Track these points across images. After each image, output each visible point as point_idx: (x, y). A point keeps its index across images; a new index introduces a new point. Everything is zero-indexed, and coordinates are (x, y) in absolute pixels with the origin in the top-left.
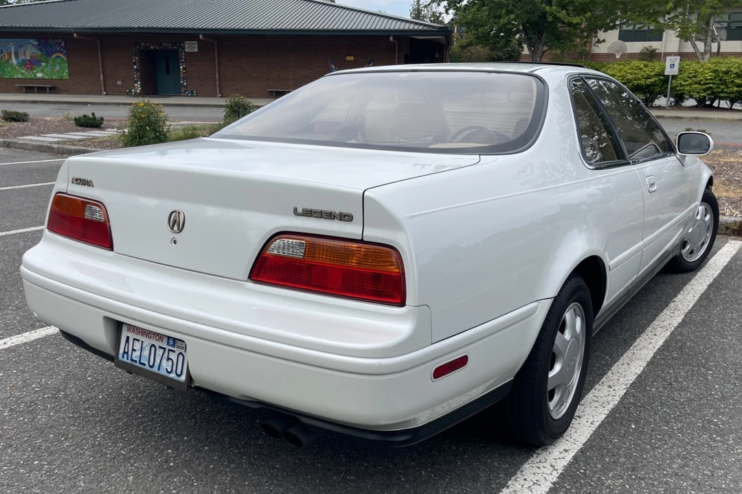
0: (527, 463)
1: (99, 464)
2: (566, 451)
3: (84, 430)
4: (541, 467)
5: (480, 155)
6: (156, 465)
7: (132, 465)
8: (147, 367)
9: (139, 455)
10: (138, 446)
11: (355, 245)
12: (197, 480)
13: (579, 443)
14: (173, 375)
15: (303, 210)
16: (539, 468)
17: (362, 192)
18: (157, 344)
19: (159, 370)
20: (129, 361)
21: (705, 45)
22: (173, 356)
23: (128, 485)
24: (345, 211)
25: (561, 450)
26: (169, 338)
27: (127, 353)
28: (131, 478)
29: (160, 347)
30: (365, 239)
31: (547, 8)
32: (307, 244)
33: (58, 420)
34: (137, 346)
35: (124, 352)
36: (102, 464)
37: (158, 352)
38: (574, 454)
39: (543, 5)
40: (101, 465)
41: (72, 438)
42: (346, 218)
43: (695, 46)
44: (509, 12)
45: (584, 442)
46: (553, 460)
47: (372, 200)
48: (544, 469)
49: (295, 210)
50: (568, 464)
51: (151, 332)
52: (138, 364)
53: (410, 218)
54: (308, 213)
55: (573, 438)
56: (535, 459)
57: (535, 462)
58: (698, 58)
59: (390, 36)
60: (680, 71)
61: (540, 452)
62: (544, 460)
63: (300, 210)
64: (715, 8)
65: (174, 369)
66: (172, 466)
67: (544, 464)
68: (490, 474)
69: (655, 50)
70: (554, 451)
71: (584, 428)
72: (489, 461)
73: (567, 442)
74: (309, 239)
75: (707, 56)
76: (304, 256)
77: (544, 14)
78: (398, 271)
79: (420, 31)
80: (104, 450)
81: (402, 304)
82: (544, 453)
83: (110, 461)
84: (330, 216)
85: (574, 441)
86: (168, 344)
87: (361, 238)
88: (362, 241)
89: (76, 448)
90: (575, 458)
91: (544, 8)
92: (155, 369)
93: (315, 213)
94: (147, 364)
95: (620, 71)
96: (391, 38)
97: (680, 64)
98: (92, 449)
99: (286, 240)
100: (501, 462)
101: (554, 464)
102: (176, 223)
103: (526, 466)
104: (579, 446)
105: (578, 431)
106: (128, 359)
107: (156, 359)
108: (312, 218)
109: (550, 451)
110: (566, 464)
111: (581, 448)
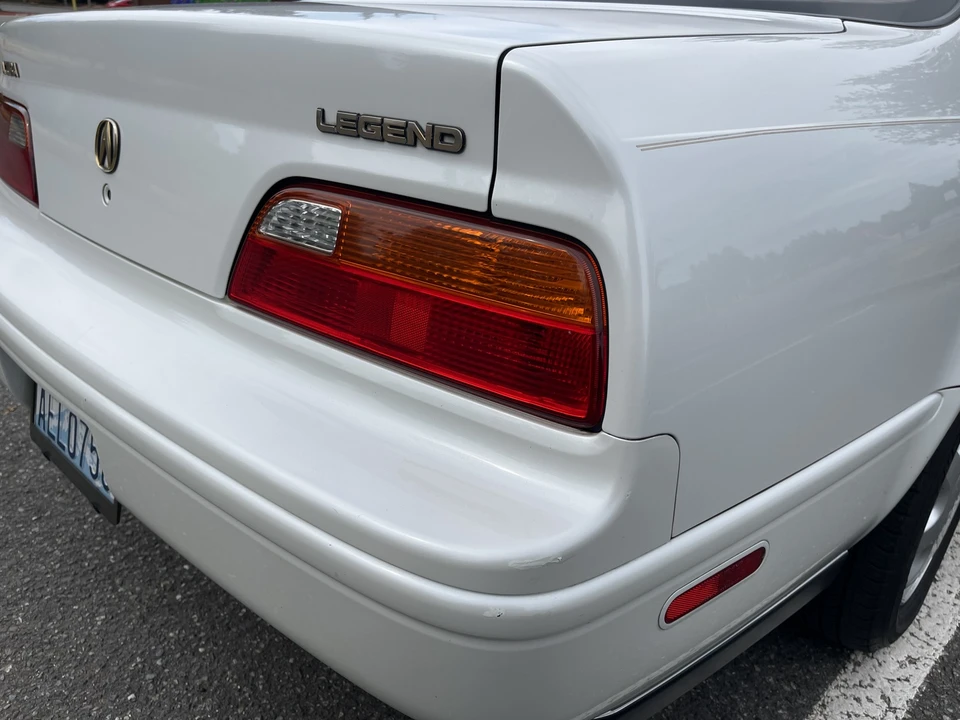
0: (835, 683)
1: (64, 580)
2: (912, 661)
3: (73, 505)
4: (864, 700)
5: (843, 20)
6: (152, 595)
7: (114, 590)
8: (67, 454)
9: (135, 568)
10: (140, 550)
11: (476, 231)
12: (208, 640)
13: (936, 644)
14: (98, 484)
15: (339, 117)
16: (858, 700)
17: (496, 57)
19: (81, 465)
20: (46, 433)
23: (90, 635)
24: (446, 118)
25: (902, 658)
27: (43, 416)
28: (100, 619)
29: (81, 421)
30: (496, 213)
32: (344, 216)
33: (45, 481)
34: (55, 408)
35: (40, 414)
36: (69, 579)
37: (79, 429)
38: (927, 670)
40: (66, 583)
41: (50, 517)
42: (446, 141)
45: (946, 642)
46: (886, 683)
47: (525, 82)
48: (870, 704)
49: (321, 115)
50: (917, 696)
52: (56, 444)
53: (644, 147)
54: (353, 127)
55: (925, 629)
56: (849, 675)
57: (851, 684)
61: (860, 658)
62: (869, 681)
63: (331, 119)
66: (178, 603)
67: (869, 693)
68: (758, 705)
70: (888, 658)
71: (945, 606)
72: (758, 669)
73: (912, 639)
74: (350, 201)
76: (337, 249)
78: (588, 320)
80: (84, 551)
81: (592, 423)
82: (870, 663)
83: (85, 574)
84: (403, 135)
85: (925, 638)
87: (483, 208)
88: (486, 218)
89: (44, 540)
90: (931, 679)
92: (77, 462)
93: (366, 125)
94: (67, 447)
98: (66, 547)
99: (304, 204)
100: (782, 676)
101: (888, 693)
102: (107, 150)
103: (832, 692)
104: (936, 652)
105: (934, 615)
106: (44, 429)
107: (78, 442)
108: (361, 141)
109: (880, 657)
110: (912, 697)
111: (941, 658)
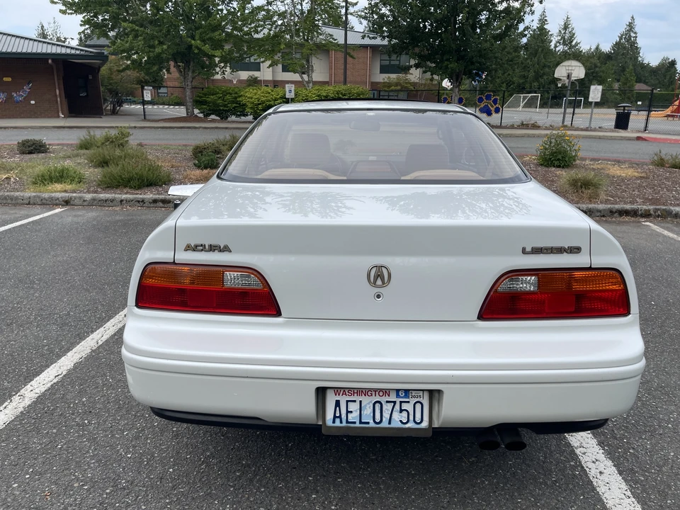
8: (372, 424)
11: (583, 273)
14: (411, 425)
18: (383, 399)
19: (390, 423)
20: (344, 424)
21: (308, 76)
22: (409, 407)
24: (574, 245)
26: (398, 391)
27: (340, 417)
29: (387, 402)
30: (593, 267)
31: (193, 42)
32: (539, 278)
34: (353, 407)
35: (335, 417)
37: (384, 407)
39: (189, 39)
42: (575, 250)
43: (302, 78)
44: (161, 43)
49: (524, 249)
51: (370, 390)
52: (358, 425)
54: (537, 251)
58: (305, 86)
59: (48, 59)
60: (296, 95)
63: (528, 249)
64: (311, 50)
65: (411, 418)
69: (257, 78)
74: (541, 273)
75: (311, 85)
76: (538, 289)
77: (190, 47)
79: (78, 55)
81: (627, 313)
84: (560, 250)
86: (398, 396)
87: (589, 266)
88: (590, 269)
91: (190, 42)
92: (385, 424)
93: (545, 250)
94: (372, 421)
95: (255, 94)
96: (50, 61)
97: (295, 90)
102: (379, 277)
106: (341, 422)
107: (384, 414)
